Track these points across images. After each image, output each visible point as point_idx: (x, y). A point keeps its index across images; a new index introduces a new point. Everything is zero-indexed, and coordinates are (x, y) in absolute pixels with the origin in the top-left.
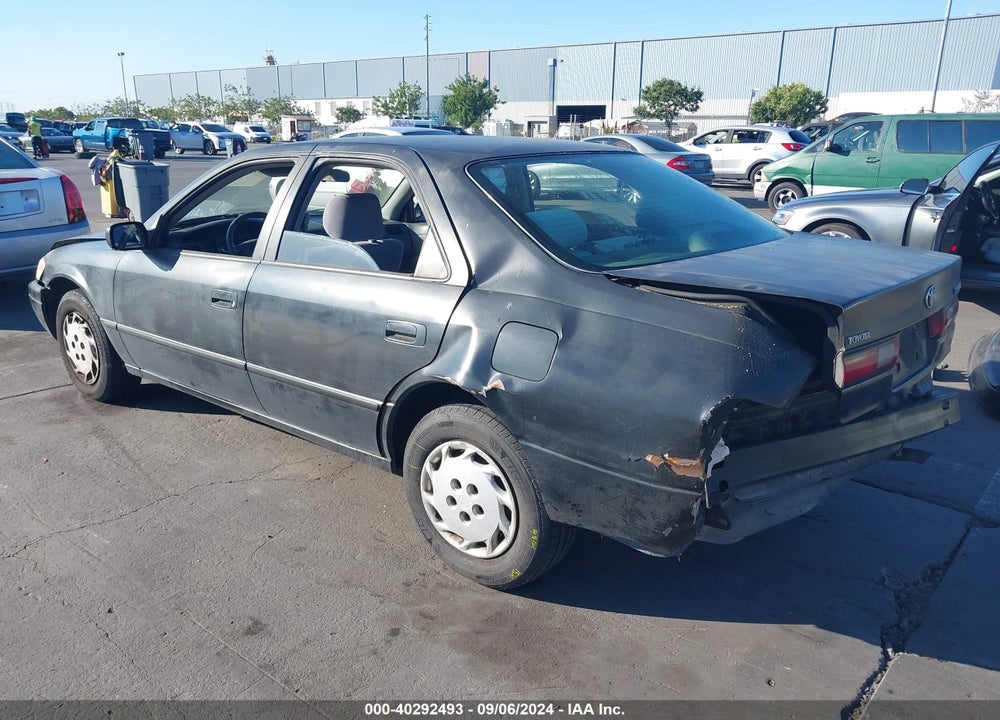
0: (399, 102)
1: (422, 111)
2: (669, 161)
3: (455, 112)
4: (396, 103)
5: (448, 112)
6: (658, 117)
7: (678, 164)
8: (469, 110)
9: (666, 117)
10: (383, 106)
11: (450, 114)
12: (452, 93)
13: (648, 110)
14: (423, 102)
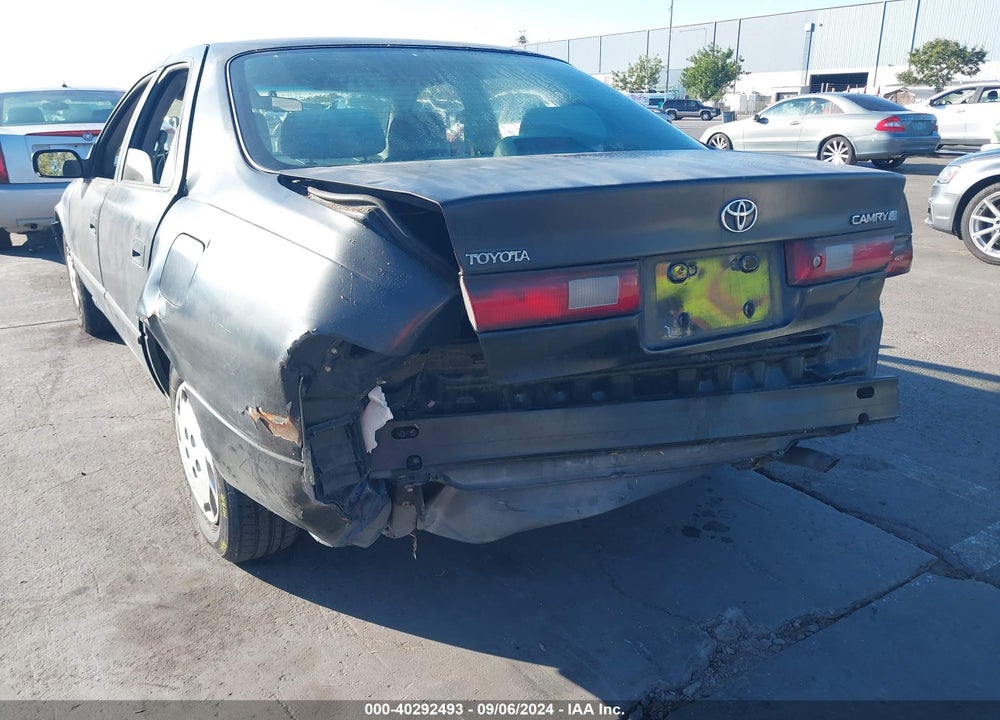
0: (638, 76)
1: (660, 86)
2: (879, 121)
3: (694, 84)
4: (634, 78)
5: (687, 85)
6: (927, 83)
7: (891, 124)
8: (710, 82)
9: (937, 83)
10: (621, 81)
11: (689, 87)
12: (693, 65)
13: (915, 75)
14: (662, 76)
